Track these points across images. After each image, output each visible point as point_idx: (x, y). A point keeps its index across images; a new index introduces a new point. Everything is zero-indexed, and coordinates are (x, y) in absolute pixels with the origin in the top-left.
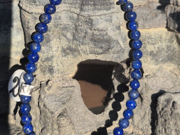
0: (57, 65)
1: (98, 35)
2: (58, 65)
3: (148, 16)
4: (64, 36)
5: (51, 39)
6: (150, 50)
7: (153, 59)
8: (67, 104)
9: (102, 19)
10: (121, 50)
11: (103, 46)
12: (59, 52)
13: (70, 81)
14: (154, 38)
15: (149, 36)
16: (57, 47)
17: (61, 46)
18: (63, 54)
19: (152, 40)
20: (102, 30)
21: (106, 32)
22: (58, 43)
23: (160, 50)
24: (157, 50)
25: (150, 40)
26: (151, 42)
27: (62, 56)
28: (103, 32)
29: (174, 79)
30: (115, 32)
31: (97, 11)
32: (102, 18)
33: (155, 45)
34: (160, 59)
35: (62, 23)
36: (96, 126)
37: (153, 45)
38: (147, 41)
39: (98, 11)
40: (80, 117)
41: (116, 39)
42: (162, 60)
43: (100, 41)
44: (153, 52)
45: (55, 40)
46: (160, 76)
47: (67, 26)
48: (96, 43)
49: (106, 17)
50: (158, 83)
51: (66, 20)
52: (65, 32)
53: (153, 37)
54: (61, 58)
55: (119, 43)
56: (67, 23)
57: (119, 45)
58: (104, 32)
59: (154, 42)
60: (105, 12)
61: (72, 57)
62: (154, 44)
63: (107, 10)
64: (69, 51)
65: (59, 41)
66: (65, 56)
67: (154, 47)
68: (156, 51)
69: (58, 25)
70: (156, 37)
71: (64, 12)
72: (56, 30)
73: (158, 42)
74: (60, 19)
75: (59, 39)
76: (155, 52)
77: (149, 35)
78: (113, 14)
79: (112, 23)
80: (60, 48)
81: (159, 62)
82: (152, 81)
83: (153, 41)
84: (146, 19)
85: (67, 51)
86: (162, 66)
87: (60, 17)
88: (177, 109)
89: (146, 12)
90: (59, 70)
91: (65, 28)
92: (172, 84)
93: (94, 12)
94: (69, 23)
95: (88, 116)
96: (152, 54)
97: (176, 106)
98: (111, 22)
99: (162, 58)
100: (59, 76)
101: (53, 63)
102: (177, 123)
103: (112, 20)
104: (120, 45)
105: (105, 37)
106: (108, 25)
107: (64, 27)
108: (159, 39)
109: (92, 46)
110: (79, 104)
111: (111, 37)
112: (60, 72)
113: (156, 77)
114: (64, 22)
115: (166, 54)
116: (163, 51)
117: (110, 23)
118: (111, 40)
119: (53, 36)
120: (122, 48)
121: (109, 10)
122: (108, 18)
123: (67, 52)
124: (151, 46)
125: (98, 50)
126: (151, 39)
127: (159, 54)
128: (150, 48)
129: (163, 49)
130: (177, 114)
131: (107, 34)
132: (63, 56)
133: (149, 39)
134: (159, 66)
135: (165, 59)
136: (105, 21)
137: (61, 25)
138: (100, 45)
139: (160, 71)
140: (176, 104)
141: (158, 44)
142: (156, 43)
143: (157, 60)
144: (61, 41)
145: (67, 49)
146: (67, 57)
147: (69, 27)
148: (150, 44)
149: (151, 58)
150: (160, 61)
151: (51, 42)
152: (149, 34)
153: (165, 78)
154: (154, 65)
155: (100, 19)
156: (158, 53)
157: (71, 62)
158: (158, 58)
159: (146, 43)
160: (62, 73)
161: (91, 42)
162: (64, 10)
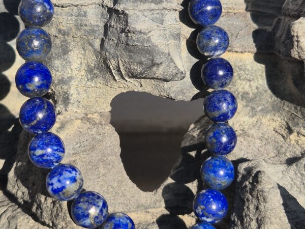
0: (77, 92)
1: (134, 41)
2: (79, 94)
3: (242, 30)
4: (91, 44)
5: (71, 49)
6: (243, 90)
7: (247, 106)
8: (82, 156)
9: (146, 17)
10: (177, 74)
11: (143, 59)
12: (83, 73)
13: (100, 126)
14: (250, 69)
15: (241, 66)
16: (79, 63)
17: (86, 62)
18: (89, 76)
19: (247, 72)
20: (140, 32)
21: (148, 36)
22: (82, 56)
23: (260, 93)
24: (256, 91)
25: (242, 72)
26: (245, 76)
27: (86, 79)
28: (142, 35)
29: (278, 143)
30: (168, 41)
31: (139, 3)
32: (146, 14)
33: (252, 83)
34: (259, 107)
35: (88, 23)
36: (135, 207)
37: (248, 82)
38: (238, 74)
39: (142, 3)
40: (110, 187)
41: (167, 51)
42: (262, 110)
43: (138, 51)
44: (247, 93)
45: (76, 51)
46: (255, 136)
47: (95, 29)
48: (132, 54)
49: (153, 14)
50: (252, 147)
51: (96, 19)
52: (92, 38)
53: (248, 67)
54: (84, 82)
55: (172, 61)
56: (96, 23)
57: (172, 64)
58: (145, 36)
59: (249, 76)
60: (153, 6)
61: (102, 82)
62: (250, 81)
63: (156, 3)
64: (98, 72)
65: (82, 54)
66: (92, 79)
67: (250, 86)
68: (253, 94)
69: (81, 25)
70: (255, 69)
71: (94, 6)
72: (79, 33)
73: (257, 78)
74: (85, 17)
75: (84, 49)
76: (251, 95)
77: (241, 64)
78: (167, 12)
79: (164, 26)
80: (84, 65)
81: (256, 112)
82: (241, 143)
83: (247, 75)
84: (235, 35)
85: (95, 72)
86: (261, 120)
87: (86, 13)
88: (261, 181)
89: (237, 23)
90: (79, 102)
91: (92, 32)
92: (275, 151)
93: (136, 4)
94: (99, 24)
95: (125, 189)
96: (245, 97)
97: (261, 178)
98: (162, 24)
99: (263, 107)
100: (79, 111)
101: (70, 88)
102: (260, 206)
103: (164, 20)
104: (175, 64)
105: (145, 45)
106: (156, 27)
107: (90, 30)
108: (260, 73)
109: (127, 60)
110: (111, 165)
111: (156, 46)
112: (80, 106)
113: (249, 136)
114: (92, 22)
115: (270, 100)
116: (265, 94)
117: (160, 25)
118: (155, 50)
119: (73, 43)
120: (179, 70)
121: (160, 3)
122: (158, 16)
123: (95, 74)
124: (244, 83)
125: (136, 68)
126: (244, 71)
127: (257, 99)
128: (242, 86)
129: (265, 91)
130: (260, 191)
131: (148, 40)
132: (88, 80)
133: (241, 69)
134: (256, 120)
135: (268, 107)
136: (151, 21)
137: (86, 25)
138: (138, 58)
139: (256, 128)
140: (261, 174)
141: (256, 82)
142: (253, 80)
143: (253, 108)
144: (87, 54)
145: (94, 67)
146: (95, 82)
147: (99, 30)
148: (243, 80)
149: (245, 104)
150: (258, 110)
151: (70, 53)
152: (241, 61)
153: (264, 141)
154: (248, 116)
155: (143, 16)
156: (256, 97)
157: (101, 91)
158: (255, 106)
159: (236, 78)
160: (86, 107)
161: (124, 53)
162: (95, 3)
